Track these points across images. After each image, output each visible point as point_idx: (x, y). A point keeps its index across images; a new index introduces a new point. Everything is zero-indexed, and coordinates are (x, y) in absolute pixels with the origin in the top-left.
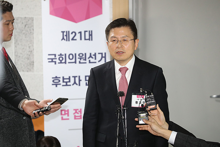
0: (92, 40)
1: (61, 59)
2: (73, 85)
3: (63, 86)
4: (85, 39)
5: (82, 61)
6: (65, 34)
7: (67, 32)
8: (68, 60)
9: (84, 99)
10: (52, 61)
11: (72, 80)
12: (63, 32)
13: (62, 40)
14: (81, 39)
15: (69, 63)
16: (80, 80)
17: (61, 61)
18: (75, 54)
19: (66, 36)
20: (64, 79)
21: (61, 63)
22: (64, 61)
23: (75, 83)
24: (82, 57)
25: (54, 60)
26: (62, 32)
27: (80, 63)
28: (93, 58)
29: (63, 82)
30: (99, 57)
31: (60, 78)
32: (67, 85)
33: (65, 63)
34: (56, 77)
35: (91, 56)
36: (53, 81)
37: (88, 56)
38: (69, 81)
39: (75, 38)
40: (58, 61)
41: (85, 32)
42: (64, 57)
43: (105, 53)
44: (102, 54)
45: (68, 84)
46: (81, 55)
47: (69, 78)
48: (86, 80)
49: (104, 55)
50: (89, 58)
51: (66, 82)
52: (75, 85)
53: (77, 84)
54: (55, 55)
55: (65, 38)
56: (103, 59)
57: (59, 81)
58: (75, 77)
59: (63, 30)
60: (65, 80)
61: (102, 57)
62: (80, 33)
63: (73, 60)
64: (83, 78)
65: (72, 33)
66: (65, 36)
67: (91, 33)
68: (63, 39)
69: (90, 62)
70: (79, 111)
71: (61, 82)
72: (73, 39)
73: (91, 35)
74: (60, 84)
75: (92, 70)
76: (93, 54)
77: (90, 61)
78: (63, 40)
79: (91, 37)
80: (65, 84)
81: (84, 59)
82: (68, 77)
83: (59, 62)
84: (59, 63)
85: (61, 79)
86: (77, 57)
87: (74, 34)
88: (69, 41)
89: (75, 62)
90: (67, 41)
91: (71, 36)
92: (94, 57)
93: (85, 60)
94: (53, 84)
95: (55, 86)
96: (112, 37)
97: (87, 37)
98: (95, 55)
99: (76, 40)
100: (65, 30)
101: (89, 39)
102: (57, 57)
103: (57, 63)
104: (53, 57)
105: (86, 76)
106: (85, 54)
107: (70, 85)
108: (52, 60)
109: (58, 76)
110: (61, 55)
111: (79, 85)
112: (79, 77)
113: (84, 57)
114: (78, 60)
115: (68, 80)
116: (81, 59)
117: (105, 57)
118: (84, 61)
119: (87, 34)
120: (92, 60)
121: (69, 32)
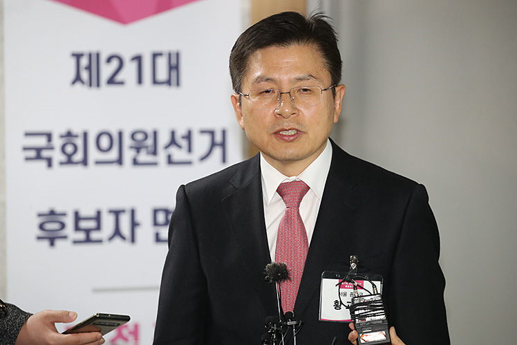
0: (178, 84)
1: (69, 149)
2: (111, 239)
3: (76, 242)
4: (155, 82)
5: (143, 157)
6: (84, 62)
7: (90, 55)
8: (94, 154)
9: (156, 288)
10: (39, 157)
11: (108, 222)
12: (78, 56)
13: (74, 83)
14: (140, 81)
15: (98, 163)
16: (134, 224)
17: (69, 156)
18: (120, 134)
19: (89, 68)
20: (78, 218)
21: (69, 161)
22: (78, 157)
23: (117, 232)
24: (145, 143)
25: (45, 154)
26: (74, 55)
27: (135, 162)
28: (179, 146)
29: (77, 228)
30: (201, 144)
31: (64, 215)
32: (88, 240)
33: (85, 162)
34: (52, 213)
35: (173, 142)
36: (41, 227)
37: (164, 139)
38: (98, 228)
39: (119, 78)
40: (57, 156)
41: (155, 56)
42: (79, 142)
43: (224, 133)
44: (212, 133)
45: (94, 235)
46: (139, 137)
47: (98, 218)
48: (156, 224)
49: (218, 138)
50: (167, 147)
51: (88, 231)
52: (117, 240)
53: (123, 238)
54: (49, 136)
55: (85, 75)
56: (217, 152)
57: (63, 226)
58: (117, 213)
59: (78, 50)
60: (83, 224)
61: (213, 144)
62: (138, 59)
63: (113, 155)
64: (144, 217)
65: (109, 60)
66: (86, 68)
67: (174, 61)
68: (78, 78)
69: (170, 161)
70: (130, 333)
71: (69, 230)
72: (111, 81)
73: (174, 67)
74: (65, 237)
75: (182, 192)
76: (181, 132)
77: (169, 157)
78: (78, 85)
79: (174, 74)
80: (81, 236)
81: (151, 149)
82: (92, 213)
83: (63, 158)
84: (62, 163)
85: (69, 221)
86: (127, 141)
87: (115, 63)
88: (98, 85)
89: (120, 161)
90: (91, 85)
91: (107, 70)
92: (184, 143)
93: (155, 153)
94: (39, 238)
95: (46, 243)
96: (259, 80)
97: (162, 74)
98: (188, 137)
99: (122, 83)
100: (84, 48)
101: (169, 82)
102: (57, 142)
103: (55, 162)
104: (41, 142)
105: (156, 212)
106: (155, 133)
107: (100, 241)
108: (38, 154)
109: (58, 209)
110: (69, 134)
111: (133, 240)
112: (133, 212)
113: (150, 142)
114: (129, 154)
115: (92, 224)
116: (138, 149)
117: (223, 145)
118: (150, 158)
119: (162, 64)
120: (178, 154)
121: (98, 55)
